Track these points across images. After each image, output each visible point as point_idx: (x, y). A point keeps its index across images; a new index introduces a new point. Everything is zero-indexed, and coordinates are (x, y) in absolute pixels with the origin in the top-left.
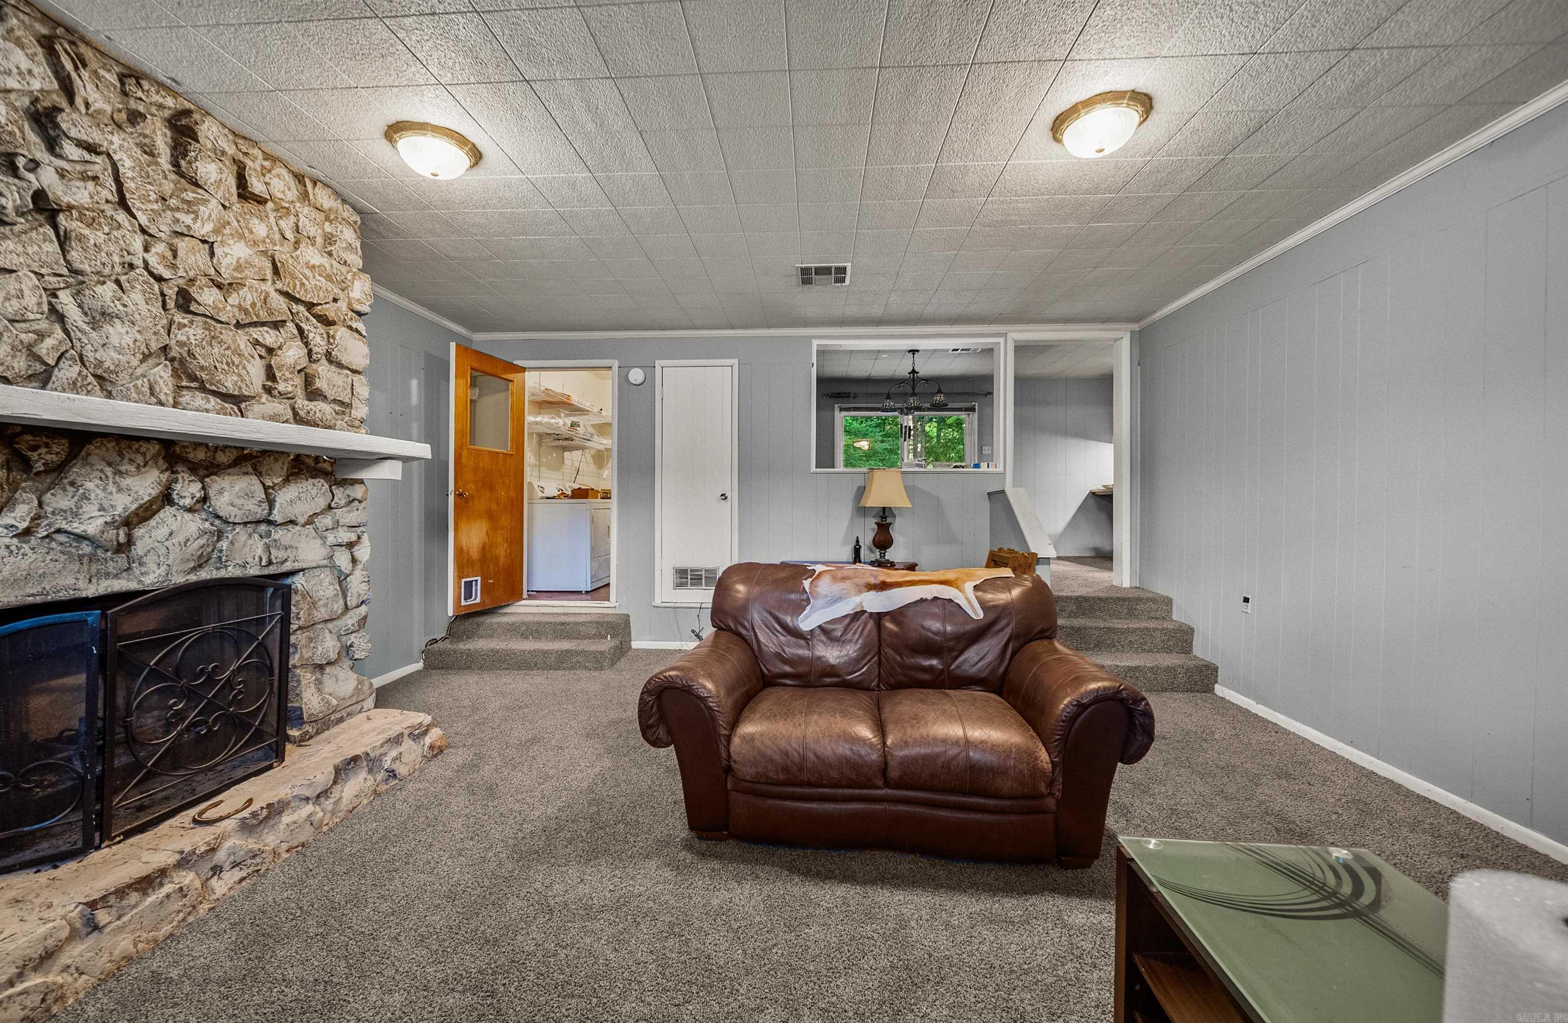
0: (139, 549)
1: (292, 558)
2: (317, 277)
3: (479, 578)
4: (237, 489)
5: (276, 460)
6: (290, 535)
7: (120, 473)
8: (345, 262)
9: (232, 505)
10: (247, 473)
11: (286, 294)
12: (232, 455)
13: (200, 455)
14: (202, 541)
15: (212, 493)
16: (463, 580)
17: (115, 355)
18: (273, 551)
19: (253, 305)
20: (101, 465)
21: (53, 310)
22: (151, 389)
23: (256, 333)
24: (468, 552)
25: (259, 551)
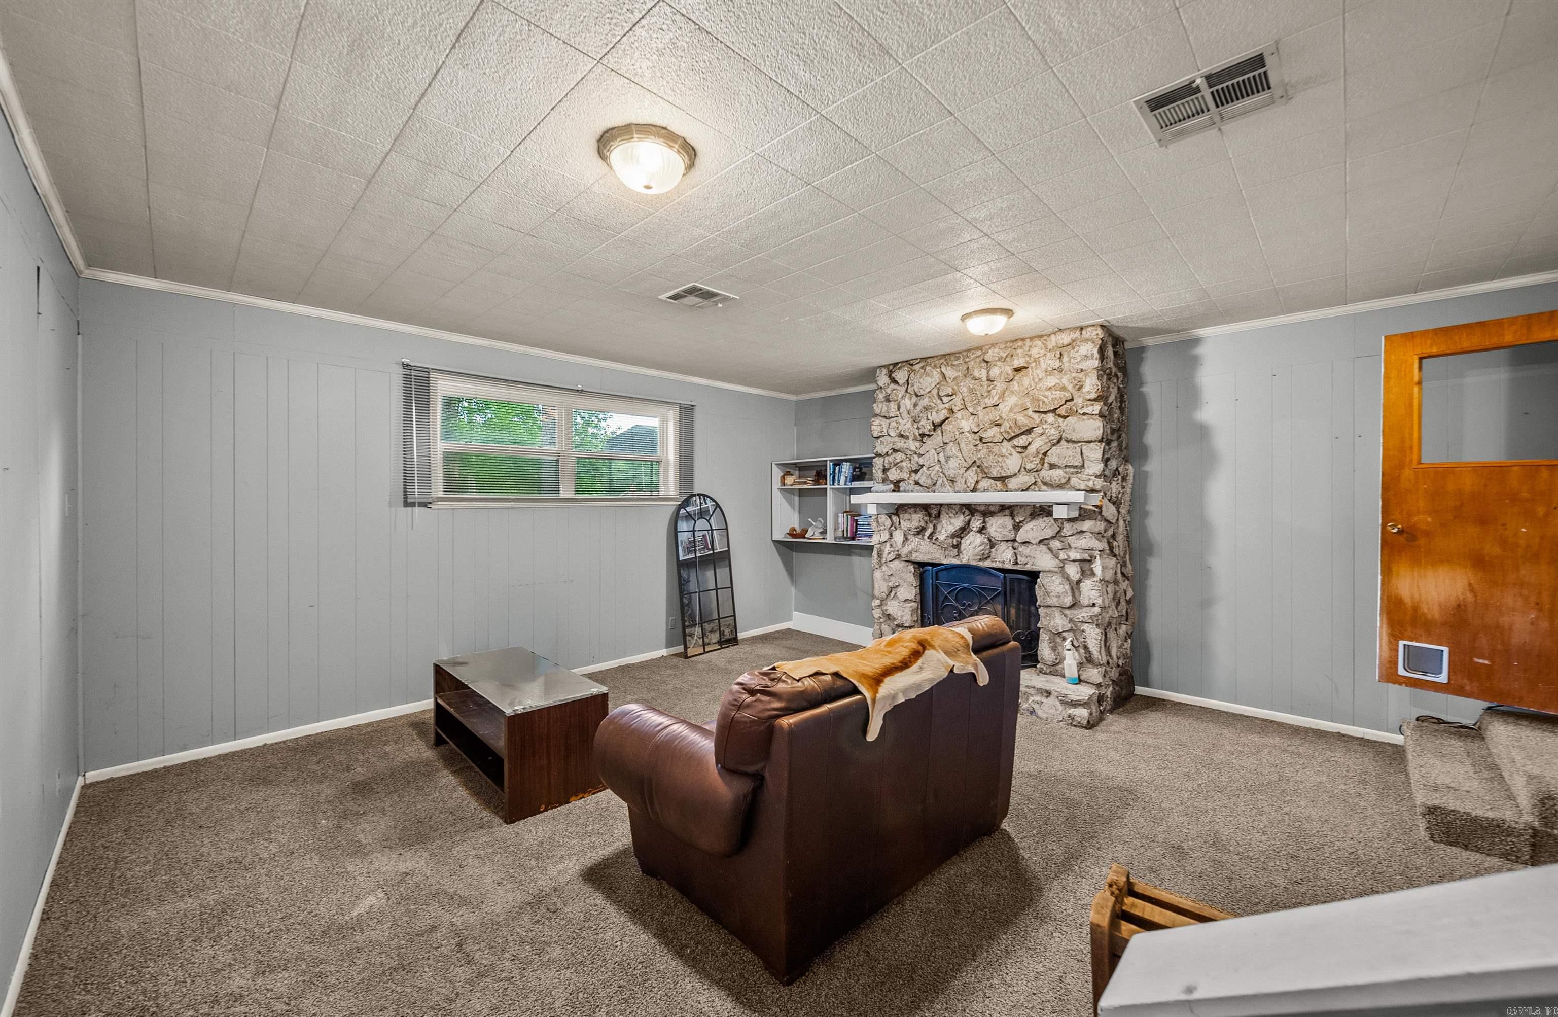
0: (963, 547)
1: (1030, 562)
2: (1054, 392)
3: (1446, 650)
4: (998, 523)
5: (1021, 508)
6: (1028, 549)
7: (950, 517)
8: (1082, 370)
9: (996, 531)
10: (1005, 516)
11: (1036, 412)
12: (997, 508)
13: (982, 508)
14: (982, 548)
15: (988, 525)
16: (1401, 643)
17: (953, 471)
18: (1019, 557)
19: (1010, 427)
20: (945, 515)
21: (939, 461)
22: (966, 482)
23: (1016, 442)
24: (1416, 608)
25: (1009, 557)
